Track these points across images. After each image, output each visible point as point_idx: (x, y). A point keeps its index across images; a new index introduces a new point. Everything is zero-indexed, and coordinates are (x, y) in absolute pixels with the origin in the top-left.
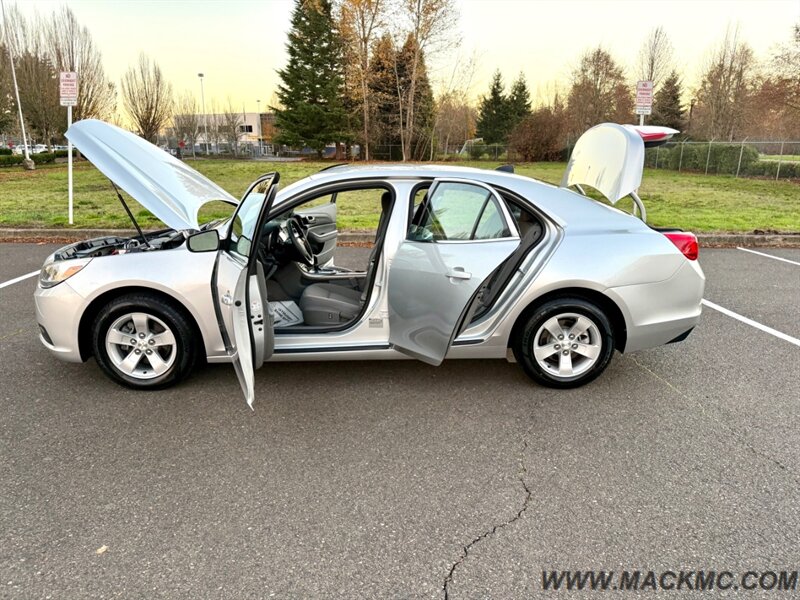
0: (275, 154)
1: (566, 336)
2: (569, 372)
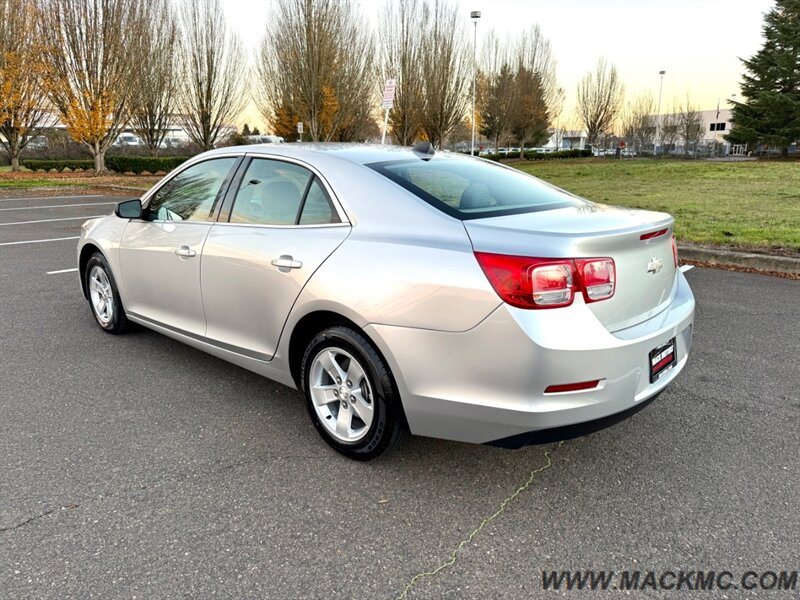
1: (344, 380)
2: (345, 434)
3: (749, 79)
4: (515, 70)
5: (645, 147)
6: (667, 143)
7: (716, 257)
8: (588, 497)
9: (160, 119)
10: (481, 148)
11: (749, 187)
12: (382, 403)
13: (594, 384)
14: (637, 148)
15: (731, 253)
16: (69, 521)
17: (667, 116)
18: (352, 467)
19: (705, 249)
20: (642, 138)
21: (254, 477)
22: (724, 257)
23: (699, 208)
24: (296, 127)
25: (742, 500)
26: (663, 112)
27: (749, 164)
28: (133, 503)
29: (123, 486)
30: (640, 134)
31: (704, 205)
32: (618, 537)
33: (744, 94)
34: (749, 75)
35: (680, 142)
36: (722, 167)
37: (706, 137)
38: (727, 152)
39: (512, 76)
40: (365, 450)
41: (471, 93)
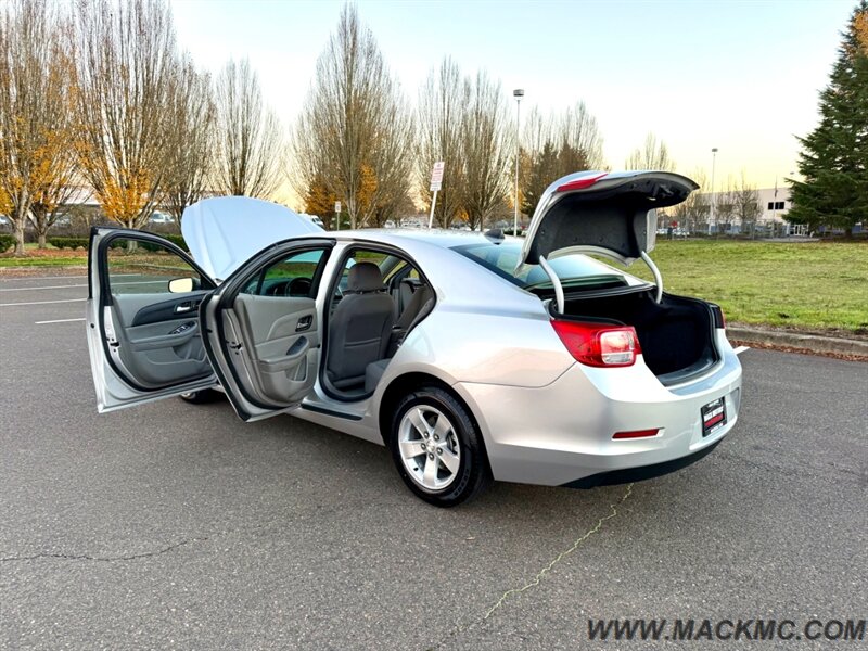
0: (809, 234)
1: (431, 435)
2: (432, 483)
3: (807, 157)
4: (559, 148)
5: (699, 226)
6: (722, 222)
7: (772, 338)
8: (651, 539)
9: (192, 197)
10: (524, 227)
11: (809, 269)
12: (468, 453)
13: (654, 432)
14: (690, 228)
15: (786, 334)
16: (204, 550)
17: (721, 195)
18: (440, 513)
19: (760, 330)
20: (696, 218)
21: (354, 518)
22: (781, 338)
23: (755, 291)
24: (333, 206)
25: (788, 543)
26: (717, 190)
27: (810, 245)
28: (254, 537)
29: (241, 525)
30: (693, 214)
31: (762, 287)
32: (678, 568)
33: (802, 172)
34: (806, 153)
35: (737, 221)
36: (781, 249)
37: (764, 217)
38: (787, 232)
39: (556, 153)
40: (452, 496)
41: (513, 171)
